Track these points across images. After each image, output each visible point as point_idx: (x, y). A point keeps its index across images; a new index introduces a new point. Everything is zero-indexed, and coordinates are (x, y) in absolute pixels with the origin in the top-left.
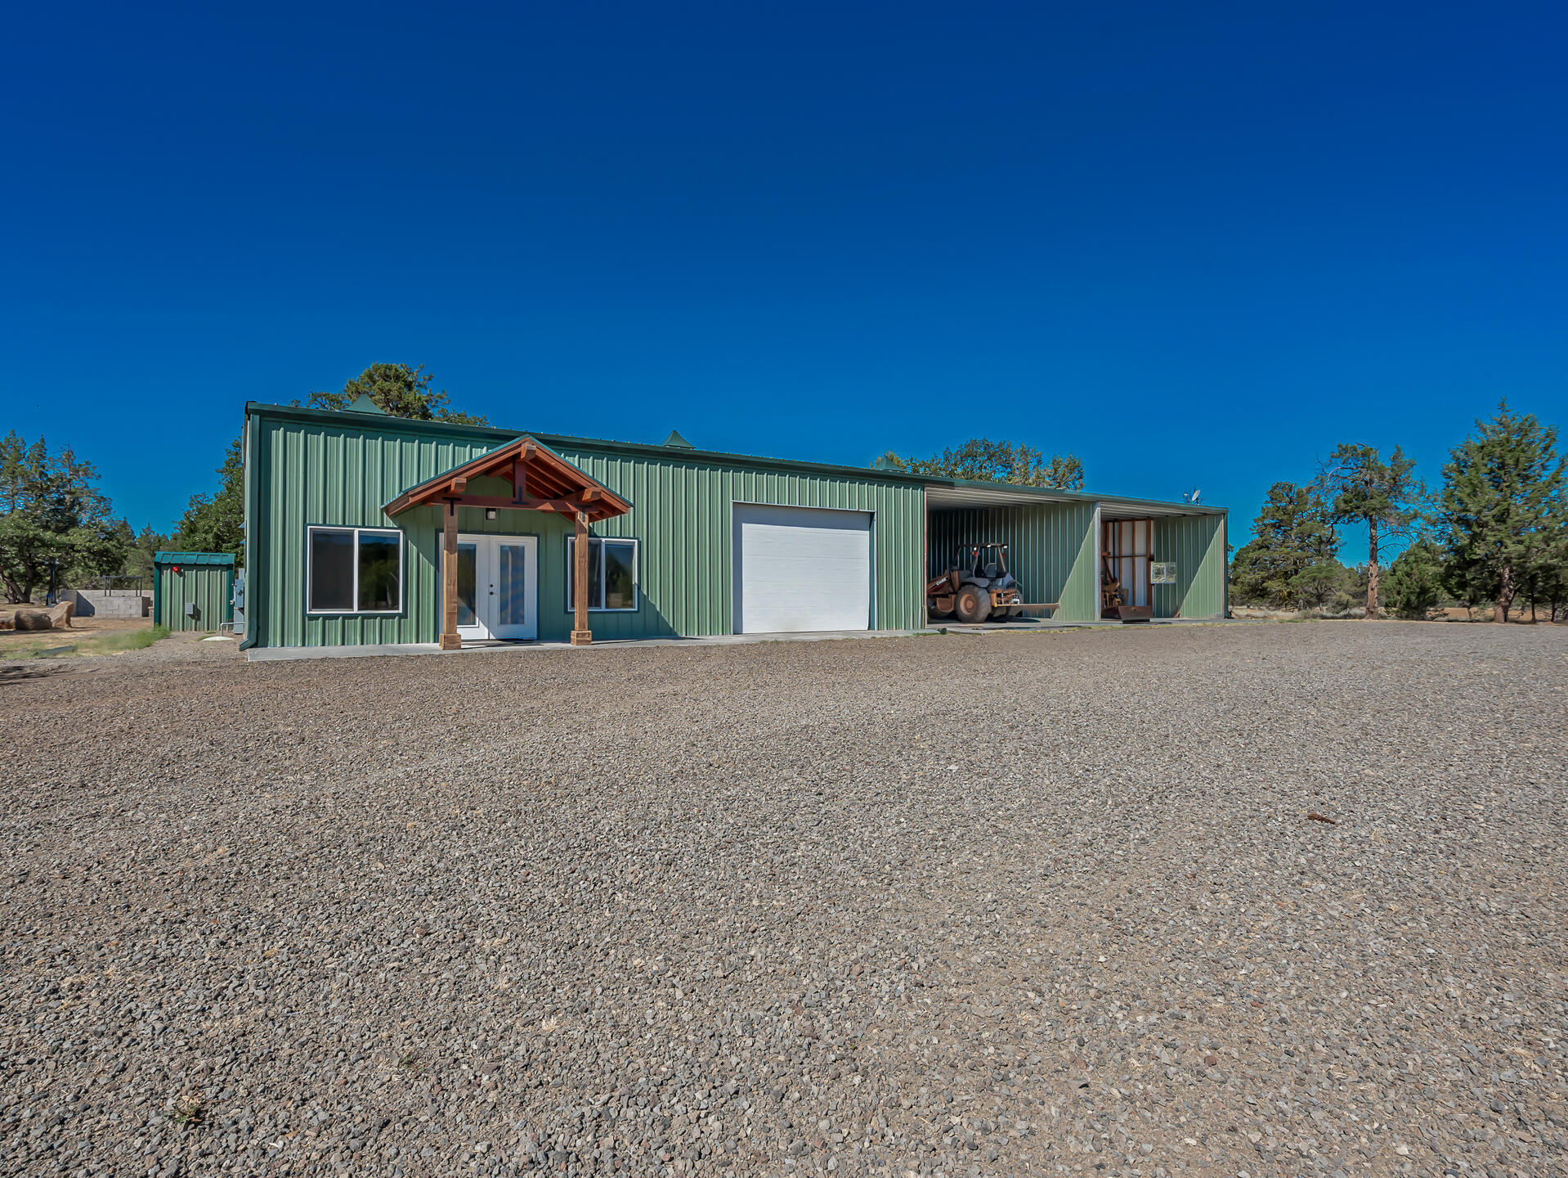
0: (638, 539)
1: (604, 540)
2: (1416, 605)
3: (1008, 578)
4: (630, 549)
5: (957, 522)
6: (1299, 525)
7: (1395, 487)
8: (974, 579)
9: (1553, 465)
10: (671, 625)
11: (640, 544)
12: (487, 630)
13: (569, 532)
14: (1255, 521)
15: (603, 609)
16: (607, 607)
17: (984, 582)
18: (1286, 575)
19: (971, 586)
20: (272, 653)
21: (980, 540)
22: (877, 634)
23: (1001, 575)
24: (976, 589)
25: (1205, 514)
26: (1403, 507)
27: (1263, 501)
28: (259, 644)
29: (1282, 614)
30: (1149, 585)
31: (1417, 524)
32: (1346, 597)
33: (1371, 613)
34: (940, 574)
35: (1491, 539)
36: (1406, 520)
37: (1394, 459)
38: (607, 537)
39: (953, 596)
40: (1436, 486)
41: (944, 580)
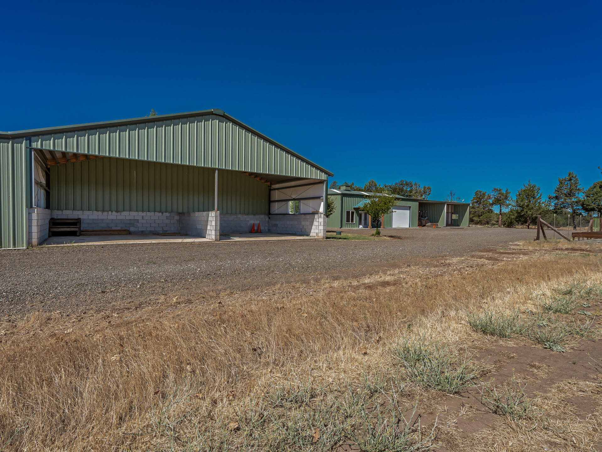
2: (510, 225)
3: (427, 218)
6: (483, 202)
7: (506, 198)
9: (539, 195)
14: (471, 201)
18: (479, 216)
21: (424, 210)
22: (410, 228)
23: (426, 217)
26: (508, 202)
27: (473, 195)
29: (478, 226)
30: (452, 219)
31: (510, 206)
32: (495, 222)
33: (499, 226)
35: (525, 211)
36: (508, 206)
37: (506, 191)
40: (515, 198)
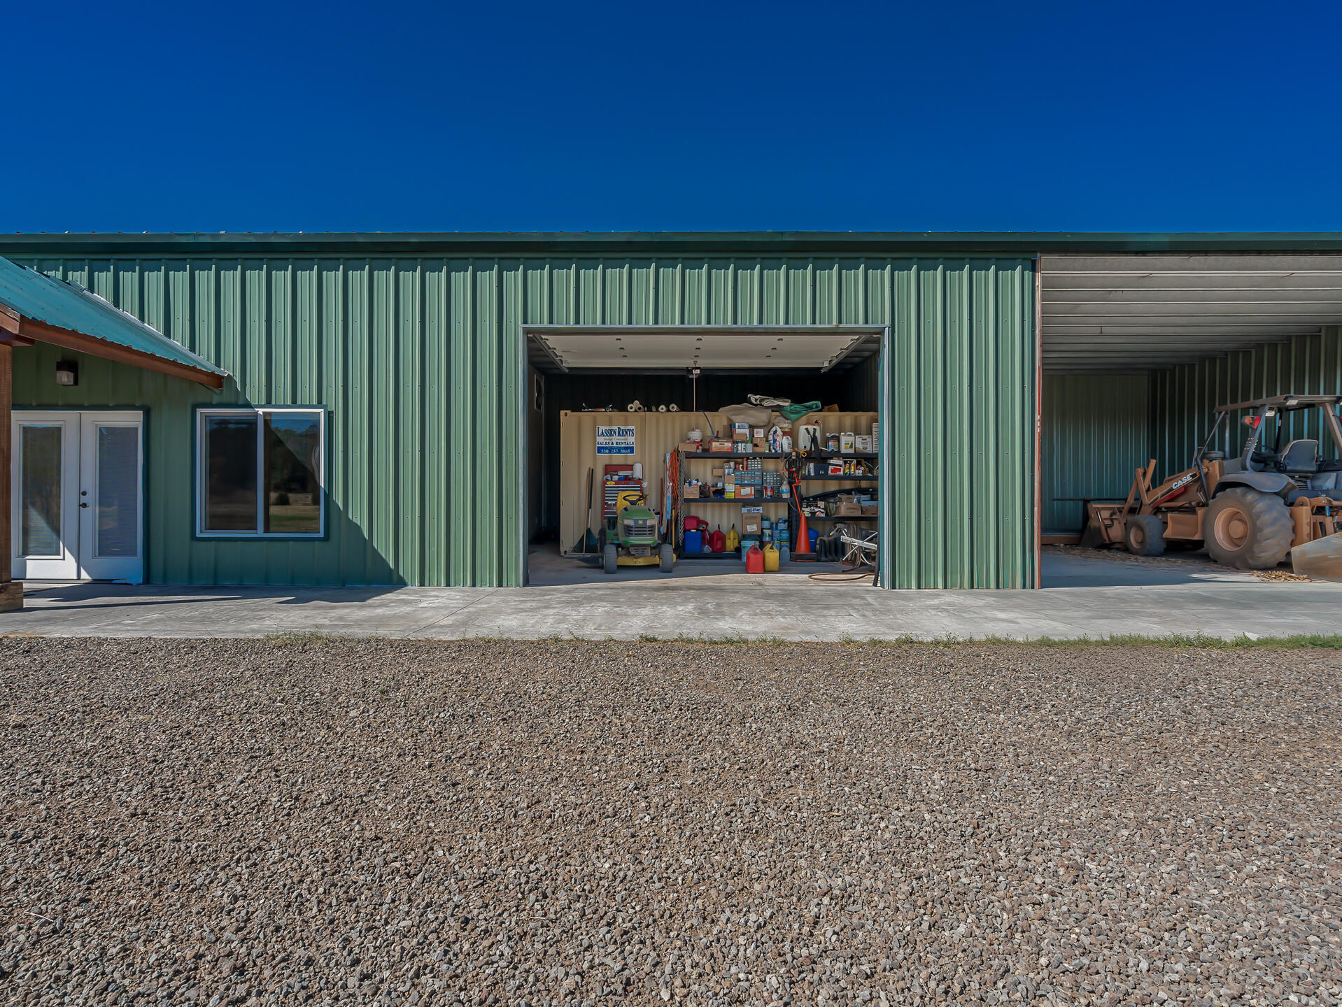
0: (325, 407)
1: (261, 411)
5: (1223, 372)
8: (1249, 476)
11: (330, 416)
12: (74, 565)
13: (200, 400)
15: (260, 533)
16: (267, 529)
17: (1273, 481)
19: (1239, 490)
24: (1250, 497)
34: (1181, 470)
38: (269, 403)
39: (1200, 512)
41: (1187, 478)
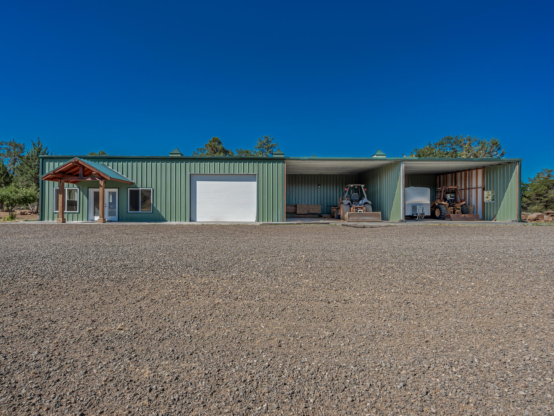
4: (150, 191)
10: (165, 218)
20: (46, 222)
25: (510, 163)
28: (43, 220)
30: (483, 203)
